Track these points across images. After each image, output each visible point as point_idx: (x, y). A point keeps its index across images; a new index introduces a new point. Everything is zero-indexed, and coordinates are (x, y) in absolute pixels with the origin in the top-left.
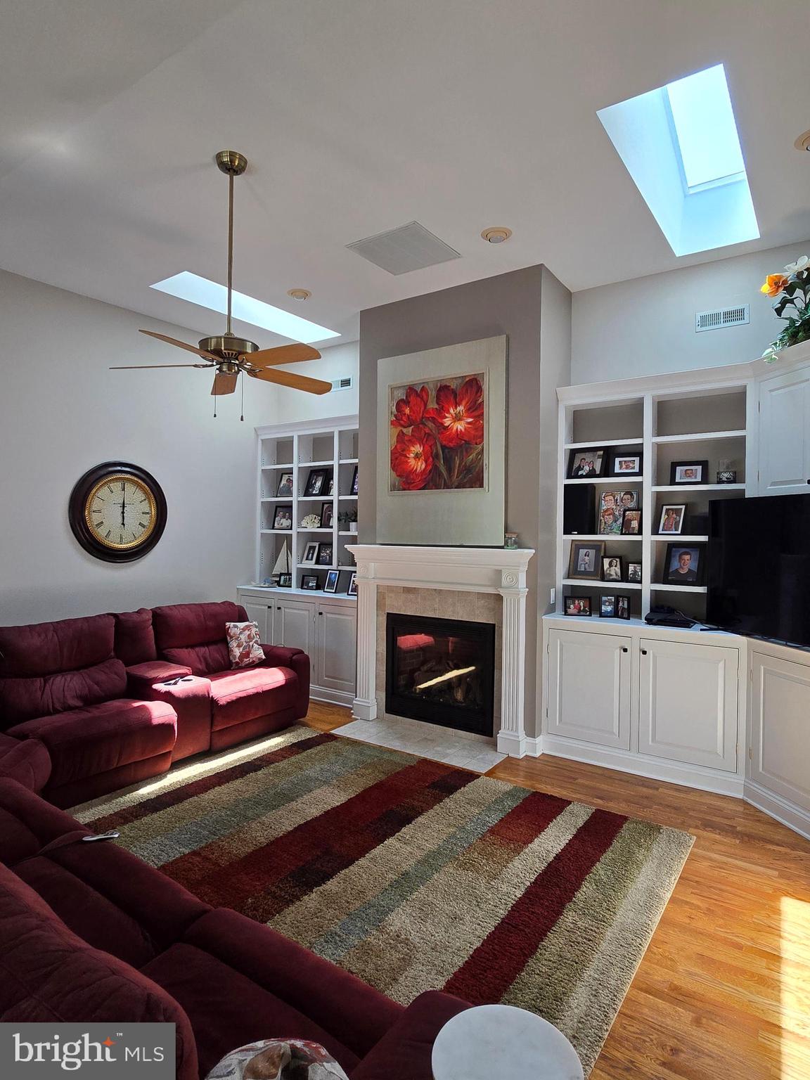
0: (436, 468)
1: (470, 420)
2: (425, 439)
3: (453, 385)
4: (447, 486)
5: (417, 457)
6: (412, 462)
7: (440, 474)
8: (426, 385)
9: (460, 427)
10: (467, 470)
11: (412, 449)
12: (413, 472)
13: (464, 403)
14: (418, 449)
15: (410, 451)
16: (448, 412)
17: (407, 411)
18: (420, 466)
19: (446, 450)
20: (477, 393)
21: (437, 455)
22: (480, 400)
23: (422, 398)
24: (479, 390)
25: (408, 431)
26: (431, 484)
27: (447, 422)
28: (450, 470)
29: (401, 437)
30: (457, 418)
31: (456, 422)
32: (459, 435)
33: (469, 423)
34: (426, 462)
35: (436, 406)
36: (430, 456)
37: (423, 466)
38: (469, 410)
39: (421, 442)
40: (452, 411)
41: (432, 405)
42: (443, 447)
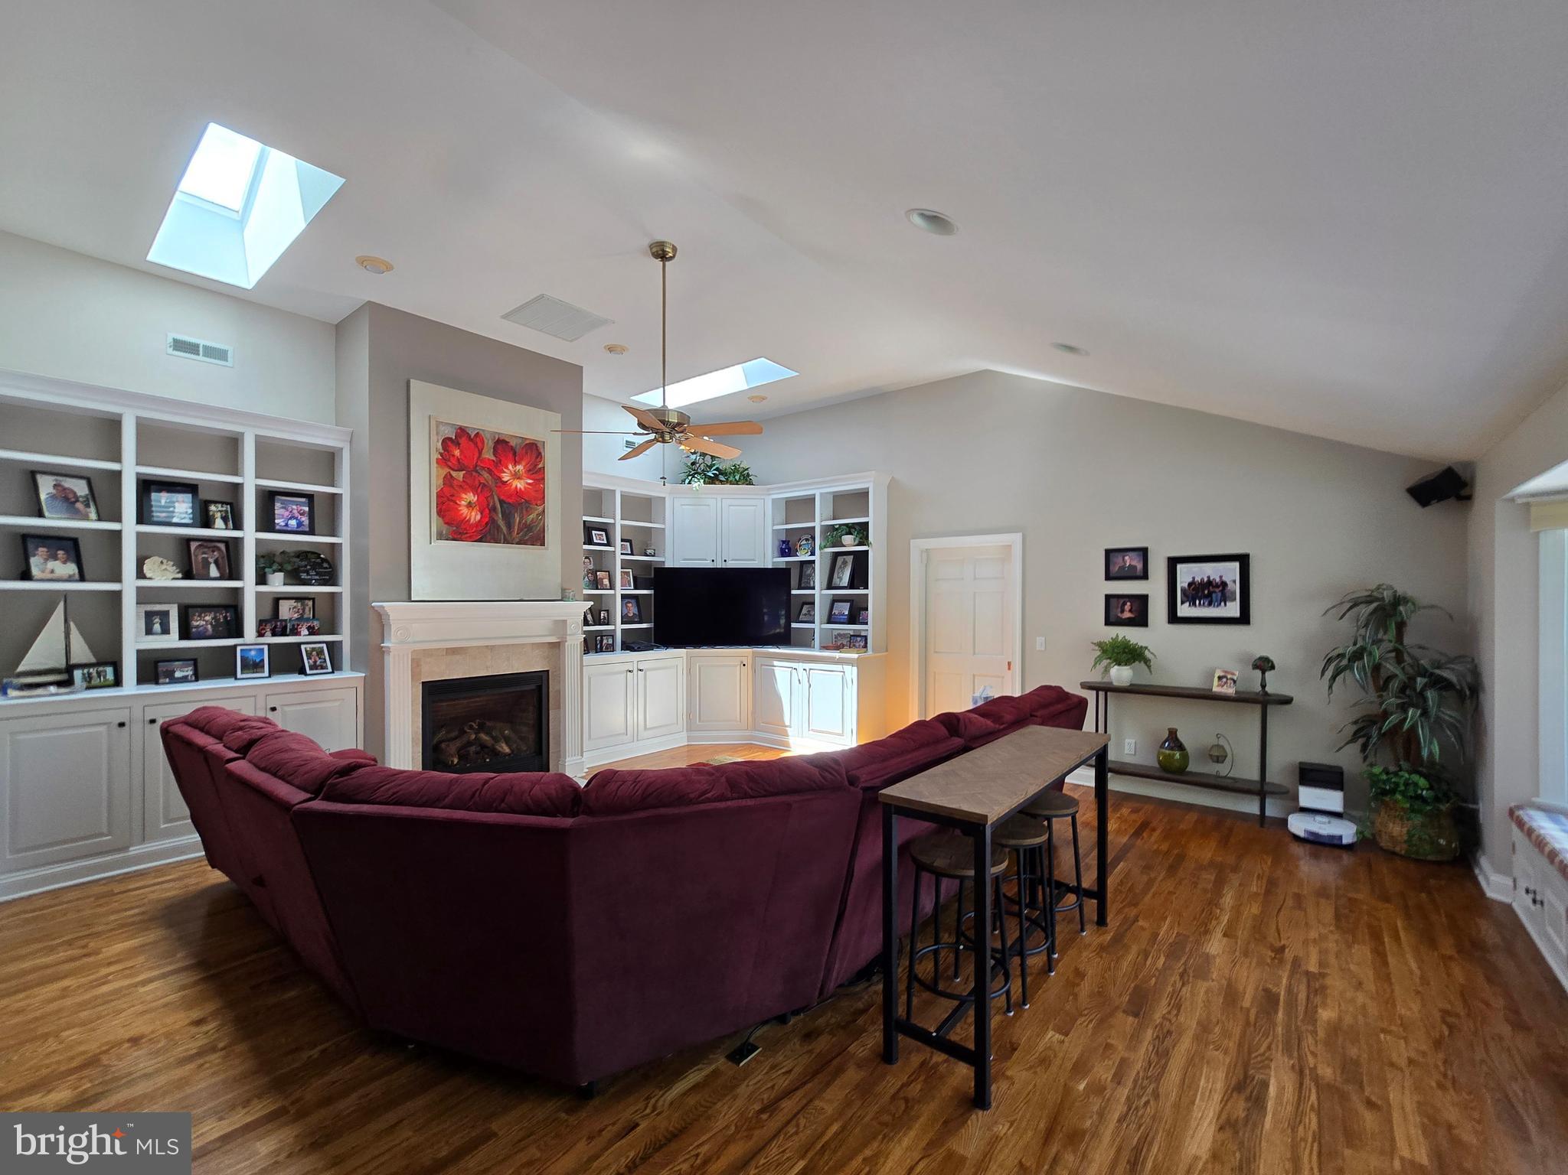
0: (493, 521)
1: (530, 481)
2: (479, 488)
3: (513, 443)
4: (506, 541)
5: (470, 505)
6: (464, 511)
7: (498, 528)
8: (481, 432)
9: (519, 486)
10: (527, 527)
11: (464, 496)
12: (465, 521)
13: (524, 463)
14: (471, 497)
15: (461, 499)
16: (507, 468)
17: (457, 453)
18: (475, 516)
19: (505, 505)
20: (537, 458)
21: (494, 509)
22: (540, 466)
23: (476, 444)
24: (539, 456)
25: (459, 475)
26: (489, 537)
27: (506, 477)
28: (509, 526)
29: (448, 480)
30: (516, 476)
31: (515, 477)
32: (518, 493)
33: (529, 484)
34: (481, 514)
35: (493, 458)
36: (487, 509)
37: (478, 517)
38: (530, 470)
39: (475, 491)
40: (510, 467)
41: (488, 454)
42: (501, 502)
